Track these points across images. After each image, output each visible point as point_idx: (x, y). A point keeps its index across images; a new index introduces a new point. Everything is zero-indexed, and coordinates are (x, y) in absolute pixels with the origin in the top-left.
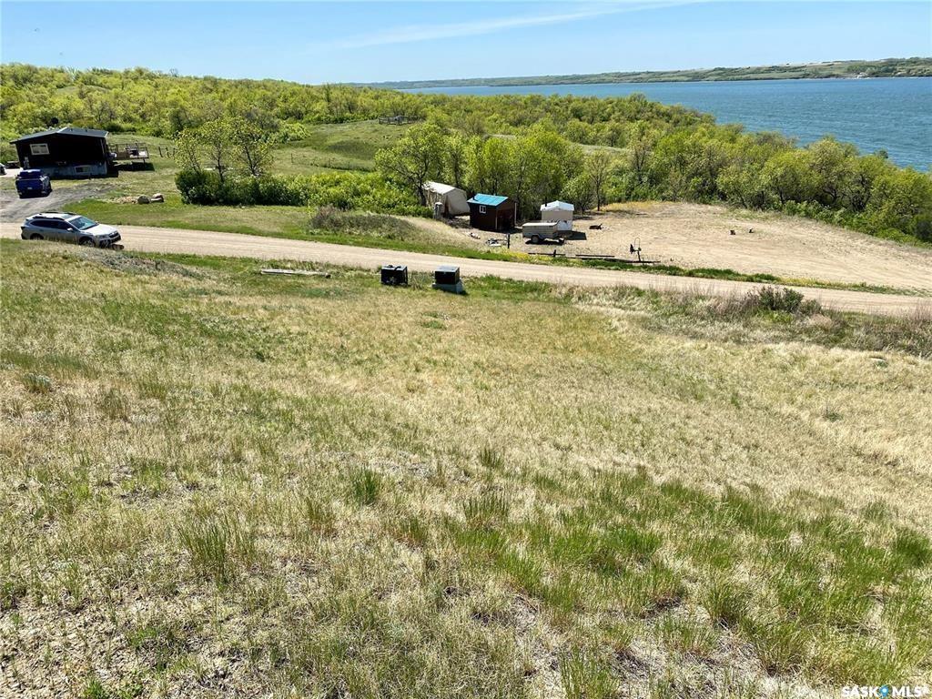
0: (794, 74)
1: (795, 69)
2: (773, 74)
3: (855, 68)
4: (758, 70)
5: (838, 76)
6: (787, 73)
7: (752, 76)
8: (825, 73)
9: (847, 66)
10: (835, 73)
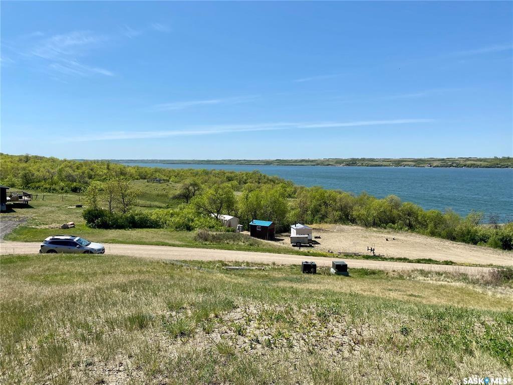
0: (313, 164)
1: (312, 161)
2: (303, 163)
3: (339, 162)
4: (296, 161)
5: (332, 165)
6: (309, 163)
7: (294, 164)
8: (326, 163)
9: (335, 161)
10: (331, 163)
